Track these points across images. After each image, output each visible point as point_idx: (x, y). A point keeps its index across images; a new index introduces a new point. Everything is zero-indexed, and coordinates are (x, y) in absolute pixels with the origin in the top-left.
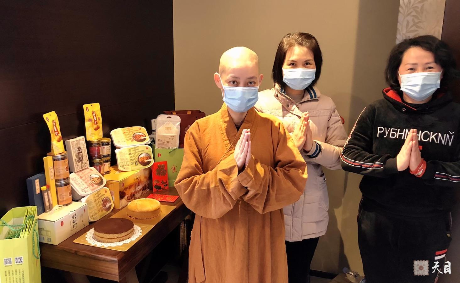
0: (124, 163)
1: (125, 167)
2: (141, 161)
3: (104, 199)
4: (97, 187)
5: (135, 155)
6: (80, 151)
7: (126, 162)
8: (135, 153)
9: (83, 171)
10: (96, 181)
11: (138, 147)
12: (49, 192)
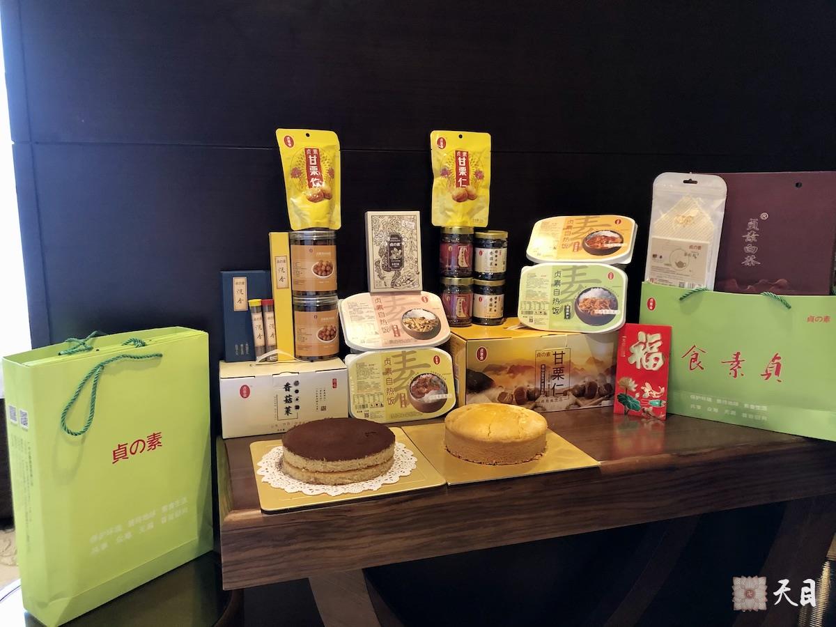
0: (533, 306)
1: (534, 317)
2: (584, 308)
3: (424, 377)
4: (408, 341)
5: (568, 288)
6: (398, 244)
7: (540, 303)
8: (571, 284)
9: (397, 297)
10: (416, 327)
11: (586, 267)
12: (269, 315)
